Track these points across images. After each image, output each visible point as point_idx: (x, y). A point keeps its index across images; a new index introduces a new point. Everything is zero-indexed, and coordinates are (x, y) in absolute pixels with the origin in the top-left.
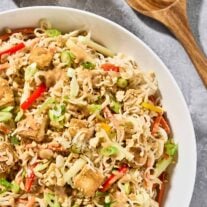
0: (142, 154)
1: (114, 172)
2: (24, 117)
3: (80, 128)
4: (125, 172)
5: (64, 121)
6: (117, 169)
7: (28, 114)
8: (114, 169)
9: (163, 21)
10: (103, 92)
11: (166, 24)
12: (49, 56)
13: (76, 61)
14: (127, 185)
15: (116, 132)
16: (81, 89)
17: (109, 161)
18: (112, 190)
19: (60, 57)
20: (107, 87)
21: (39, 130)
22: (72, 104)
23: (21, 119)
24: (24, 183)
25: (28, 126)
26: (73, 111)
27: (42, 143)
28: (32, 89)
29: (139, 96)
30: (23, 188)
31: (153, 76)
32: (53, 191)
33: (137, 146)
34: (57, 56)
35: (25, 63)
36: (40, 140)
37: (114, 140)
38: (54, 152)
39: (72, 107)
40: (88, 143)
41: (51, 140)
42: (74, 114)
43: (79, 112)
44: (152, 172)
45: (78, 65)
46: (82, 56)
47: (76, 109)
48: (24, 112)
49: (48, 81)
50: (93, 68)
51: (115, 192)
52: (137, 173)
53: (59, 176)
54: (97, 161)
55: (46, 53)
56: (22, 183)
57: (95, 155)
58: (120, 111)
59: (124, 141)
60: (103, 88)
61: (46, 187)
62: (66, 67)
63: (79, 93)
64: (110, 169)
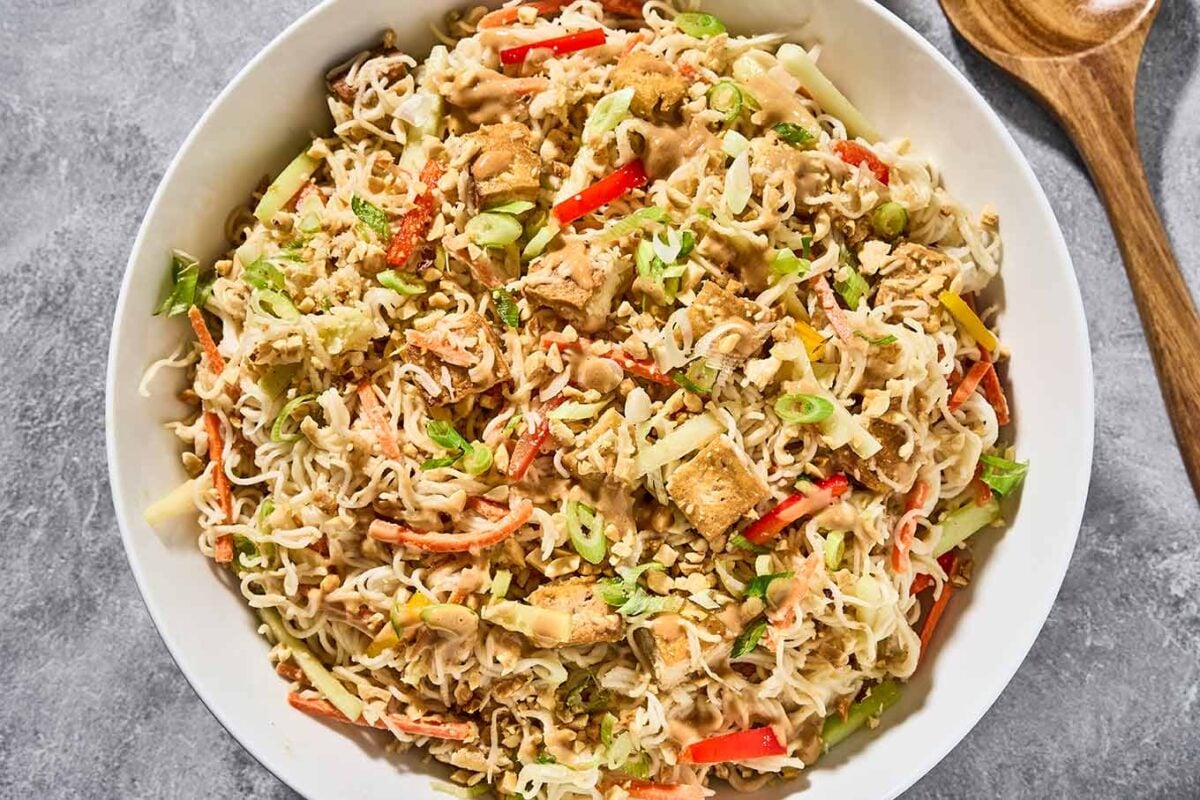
0: (906, 451)
1: (803, 486)
2: (556, 244)
3: (728, 314)
4: (837, 495)
5: (681, 284)
6: (815, 480)
7: (571, 236)
8: (804, 475)
9: (1052, 94)
10: (822, 229)
11: (1061, 107)
12: (675, 84)
13: (756, 119)
14: (836, 539)
15: (837, 359)
16: (757, 198)
17: (794, 447)
18: (783, 545)
19: (708, 95)
20: (836, 219)
21: (596, 290)
22: (717, 238)
23: (545, 251)
24: (510, 451)
25: (564, 271)
26: (715, 261)
27: (593, 337)
28: (600, 169)
29: (935, 270)
30: (502, 465)
31: (992, 225)
32: (595, 496)
33: (898, 419)
34: (699, 89)
35: (596, 89)
36: (593, 324)
37: (826, 384)
38: (627, 374)
39: (717, 248)
40: (739, 371)
41: (625, 336)
42: (716, 271)
43: (733, 270)
44: (922, 532)
45: (759, 131)
46: (779, 104)
47: (726, 257)
48: (563, 230)
49: (653, 157)
50: (808, 148)
51: (790, 553)
52: (876, 509)
53: (625, 448)
54: (756, 436)
55: (667, 73)
56: (502, 450)
57: (754, 414)
58: (863, 301)
59: (858, 397)
60: (824, 216)
61: (575, 480)
62: (721, 125)
63: (748, 208)
64: (791, 473)
